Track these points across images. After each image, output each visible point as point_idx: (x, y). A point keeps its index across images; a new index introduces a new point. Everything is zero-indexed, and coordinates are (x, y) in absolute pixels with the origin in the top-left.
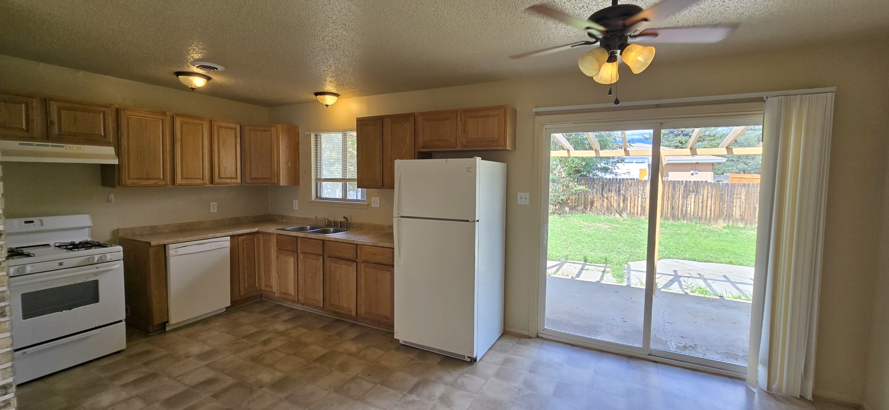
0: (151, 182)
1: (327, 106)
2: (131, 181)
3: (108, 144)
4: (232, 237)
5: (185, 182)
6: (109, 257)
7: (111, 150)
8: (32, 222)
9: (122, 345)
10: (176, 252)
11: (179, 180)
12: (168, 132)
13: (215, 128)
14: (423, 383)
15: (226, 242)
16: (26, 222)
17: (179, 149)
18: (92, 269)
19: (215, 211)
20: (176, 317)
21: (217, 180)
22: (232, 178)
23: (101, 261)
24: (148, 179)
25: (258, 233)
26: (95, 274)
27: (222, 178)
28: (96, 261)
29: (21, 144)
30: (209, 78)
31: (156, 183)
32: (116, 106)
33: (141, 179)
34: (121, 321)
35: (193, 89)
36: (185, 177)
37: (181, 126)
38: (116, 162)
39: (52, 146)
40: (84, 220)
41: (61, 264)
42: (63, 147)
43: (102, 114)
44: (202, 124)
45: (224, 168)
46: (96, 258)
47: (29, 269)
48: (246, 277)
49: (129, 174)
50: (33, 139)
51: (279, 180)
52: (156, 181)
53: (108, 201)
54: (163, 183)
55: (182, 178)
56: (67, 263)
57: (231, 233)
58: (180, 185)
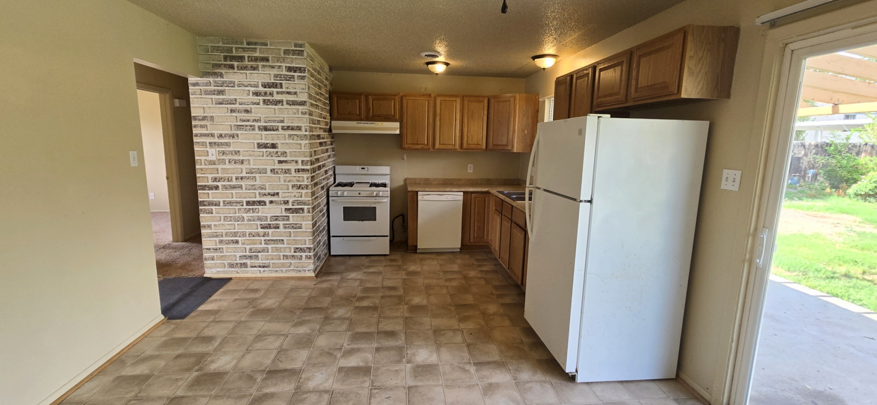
0: (419, 147)
1: (544, 69)
2: (408, 146)
3: (395, 121)
4: (464, 192)
5: (442, 147)
6: (381, 193)
7: (397, 125)
8: (364, 168)
9: (388, 253)
10: (423, 197)
11: (437, 146)
12: (431, 110)
13: (466, 103)
14: (499, 365)
15: (460, 196)
16: (362, 168)
17: (439, 122)
18: (373, 200)
19: (472, 171)
20: (421, 245)
21: (465, 145)
22: (478, 144)
23: (377, 196)
24: (417, 144)
25: (488, 192)
26: (375, 203)
27: (470, 144)
28: (374, 195)
29: (357, 123)
30: (447, 64)
31: (422, 148)
32: (401, 94)
33: (413, 144)
34: (387, 236)
35: (437, 74)
36: (441, 143)
37: (441, 103)
38: (398, 132)
39: (364, 123)
40: (386, 170)
41: (359, 194)
42: (374, 123)
43: (393, 101)
44: (456, 101)
45: (472, 136)
46: (375, 193)
47: (346, 194)
48: (476, 228)
49: (406, 142)
50: (361, 120)
51: (513, 146)
52: (422, 146)
53: (404, 159)
54: (427, 147)
55: (440, 144)
56: (363, 194)
57: (464, 190)
58: (438, 149)
